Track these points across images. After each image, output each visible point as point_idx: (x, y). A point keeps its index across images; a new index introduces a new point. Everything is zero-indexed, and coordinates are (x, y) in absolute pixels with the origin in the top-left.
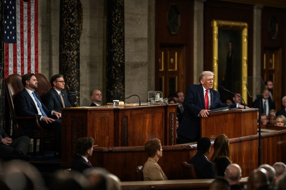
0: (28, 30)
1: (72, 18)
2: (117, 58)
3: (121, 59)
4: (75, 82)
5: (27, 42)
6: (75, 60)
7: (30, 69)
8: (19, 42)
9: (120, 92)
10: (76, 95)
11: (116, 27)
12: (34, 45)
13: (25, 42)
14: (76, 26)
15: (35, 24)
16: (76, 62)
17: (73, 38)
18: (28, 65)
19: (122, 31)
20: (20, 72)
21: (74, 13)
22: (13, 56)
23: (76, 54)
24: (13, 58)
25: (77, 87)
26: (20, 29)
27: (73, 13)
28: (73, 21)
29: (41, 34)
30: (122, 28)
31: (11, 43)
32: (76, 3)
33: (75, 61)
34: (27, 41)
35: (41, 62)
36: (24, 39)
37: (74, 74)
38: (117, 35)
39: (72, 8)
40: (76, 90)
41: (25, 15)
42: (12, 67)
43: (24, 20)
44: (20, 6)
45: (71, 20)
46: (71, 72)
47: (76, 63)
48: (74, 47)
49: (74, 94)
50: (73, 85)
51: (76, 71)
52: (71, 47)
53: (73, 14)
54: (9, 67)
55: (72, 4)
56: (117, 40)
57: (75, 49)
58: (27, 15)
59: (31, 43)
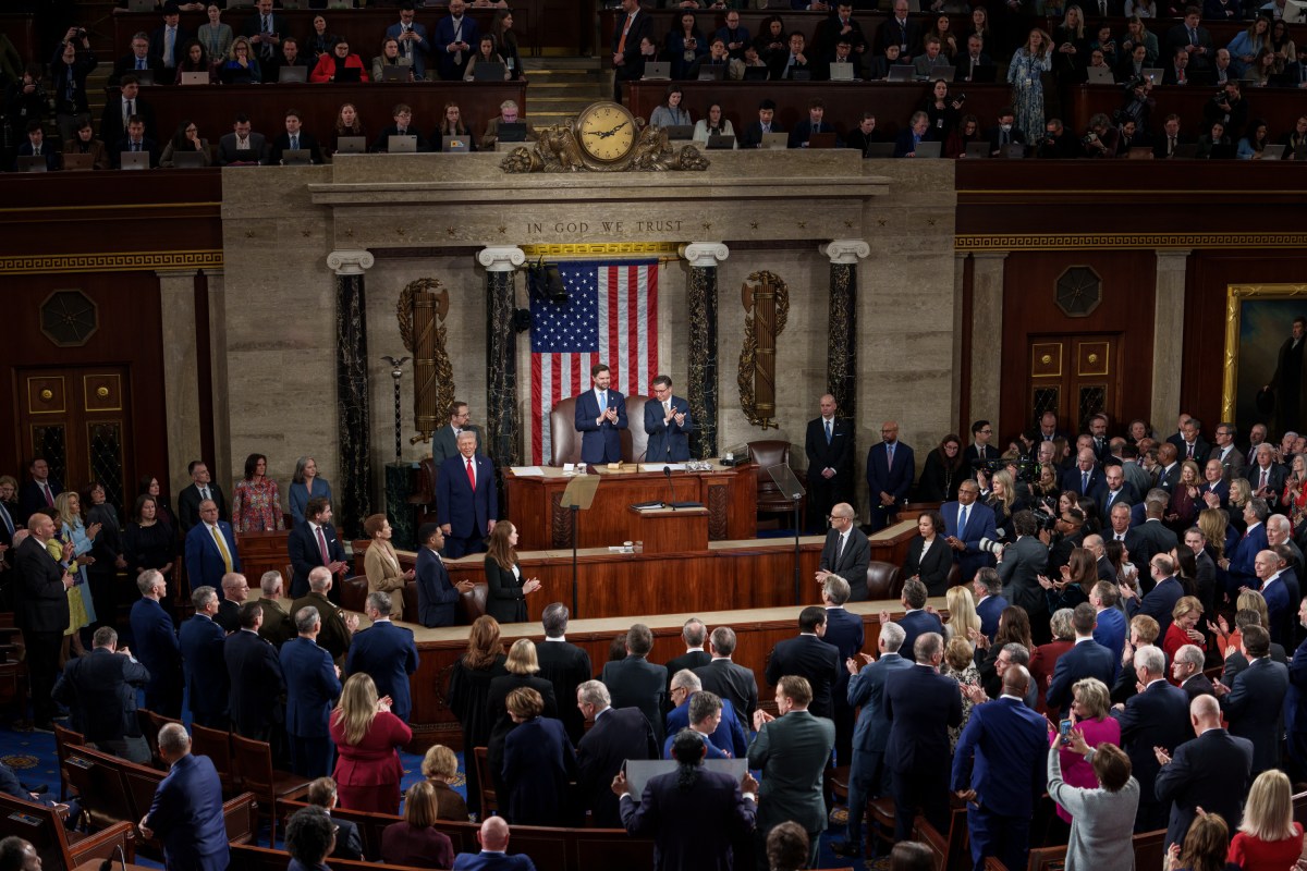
0: (629, 332)
1: (695, 316)
2: (834, 370)
3: (840, 371)
4: (698, 410)
5: (628, 349)
6: (700, 377)
7: (635, 387)
8: (604, 350)
11: (833, 322)
12: (647, 351)
13: (621, 349)
14: (702, 328)
15: (648, 323)
17: (695, 345)
18: (629, 379)
19: (843, 327)
23: (700, 369)
26: (608, 332)
27: (696, 308)
28: (697, 320)
29: (670, 334)
31: (584, 352)
32: (702, 294)
33: (699, 380)
34: (628, 347)
36: (619, 344)
37: (698, 399)
38: (835, 334)
39: (696, 301)
41: (620, 310)
43: (619, 318)
44: (609, 298)
45: (694, 318)
46: (694, 394)
47: (700, 382)
48: (697, 359)
52: (694, 358)
53: (697, 310)
55: (695, 296)
57: (699, 362)
58: (627, 311)
59: (639, 350)
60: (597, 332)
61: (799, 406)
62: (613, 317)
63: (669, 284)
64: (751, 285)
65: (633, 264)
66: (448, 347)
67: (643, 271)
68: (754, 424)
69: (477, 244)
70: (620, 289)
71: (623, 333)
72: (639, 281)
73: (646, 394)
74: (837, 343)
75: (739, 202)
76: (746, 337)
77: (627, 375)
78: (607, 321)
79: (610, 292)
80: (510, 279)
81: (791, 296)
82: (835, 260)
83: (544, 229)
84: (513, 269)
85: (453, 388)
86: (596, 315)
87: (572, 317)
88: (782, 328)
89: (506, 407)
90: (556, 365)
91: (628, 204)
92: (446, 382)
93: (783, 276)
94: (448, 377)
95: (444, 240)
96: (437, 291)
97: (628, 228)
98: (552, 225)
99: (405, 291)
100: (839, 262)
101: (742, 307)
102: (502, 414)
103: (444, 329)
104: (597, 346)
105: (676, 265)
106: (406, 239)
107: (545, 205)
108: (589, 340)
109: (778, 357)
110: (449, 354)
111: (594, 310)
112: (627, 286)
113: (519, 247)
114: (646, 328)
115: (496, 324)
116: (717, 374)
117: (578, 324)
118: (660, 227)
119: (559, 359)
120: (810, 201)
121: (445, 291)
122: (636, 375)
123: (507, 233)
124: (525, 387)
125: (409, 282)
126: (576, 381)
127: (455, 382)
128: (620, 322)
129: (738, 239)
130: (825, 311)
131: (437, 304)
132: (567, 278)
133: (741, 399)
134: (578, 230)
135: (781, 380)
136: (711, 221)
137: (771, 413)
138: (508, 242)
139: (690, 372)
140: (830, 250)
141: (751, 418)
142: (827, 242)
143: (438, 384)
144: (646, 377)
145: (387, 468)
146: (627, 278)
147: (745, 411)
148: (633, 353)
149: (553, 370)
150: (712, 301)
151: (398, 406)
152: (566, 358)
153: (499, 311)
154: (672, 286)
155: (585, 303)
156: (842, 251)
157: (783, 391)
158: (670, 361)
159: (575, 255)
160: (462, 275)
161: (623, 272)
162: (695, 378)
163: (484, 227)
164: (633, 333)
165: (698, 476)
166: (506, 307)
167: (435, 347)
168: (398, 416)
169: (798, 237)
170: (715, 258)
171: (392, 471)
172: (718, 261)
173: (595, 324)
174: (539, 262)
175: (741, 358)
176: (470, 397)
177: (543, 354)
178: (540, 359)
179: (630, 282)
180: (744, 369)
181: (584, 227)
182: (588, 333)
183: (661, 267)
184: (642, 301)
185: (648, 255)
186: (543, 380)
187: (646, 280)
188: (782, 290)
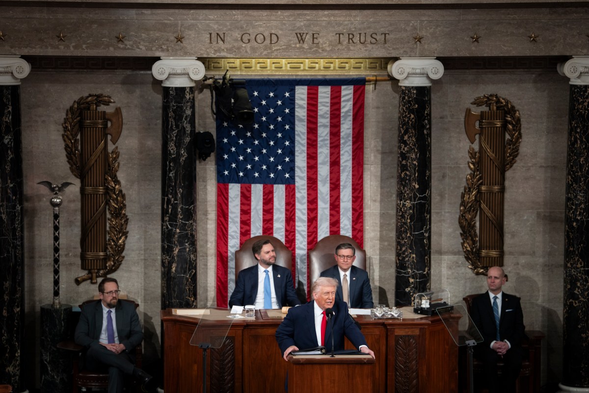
0: (330, 162)
1: (404, 144)
2: (571, 212)
3: (578, 213)
4: (406, 253)
5: (329, 182)
6: (408, 216)
7: (337, 226)
8: (301, 183)
9: (576, 273)
10: (409, 277)
11: (571, 154)
12: (351, 185)
13: (320, 181)
14: (412, 158)
15: (353, 152)
16: (410, 219)
17: (404, 178)
18: (330, 218)
19: (582, 161)
20: (304, 231)
21: (407, 136)
22: (286, 206)
23: (409, 206)
24: (284, 207)
25: (411, 263)
26: (306, 162)
27: (405, 135)
28: (406, 149)
29: (380, 166)
30: (582, 157)
31: (278, 184)
32: (413, 119)
33: (407, 219)
34: (328, 179)
35: (380, 213)
36: (319, 176)
37: (406, 241)
38: (573, 169)
39: (405, 127)
40: (409, 267)
41: (320, 137)
42: (282, 222)
43: (319, 145)
44: (308, 123)
45: (403, 147)
46: (401, 235)
47: (409, 221)
48: (405, 194)
49: (405, 273)
50: (404, 258)
51: (408, 235)
52: (402, 193)
53: (406, 138)
54: (274, 222)
55: (404, 120)
56: (572, 178)
57: (408, 197)
58: (328, 137)
59: (342, 183)
60: (293, 161)
61: (533, 254)
62: (312, 144)
63: (378, 108)
64: (476, 111)
65: (336, 84)
66: (120, 176)
67: (347, 93)
68: (478, 274)
69: (149, 54)
70: (320, 113)
71: (324, 163)
72: (343, 104)
73: (349, 234)
74: (576, 180)
75: (457, 11)
76: (469, 172)
77: (327, 212)
78: (305, 149)
79: (309, 116)
80: (188, 97)
81: (524, 125)
82: (575, 82)
83: (227, 39)
84: (193, 85)
85: (127, 221)
86: (293, 142)
87: (265, 143)
88: (512, 163)
89: (181, 243)
90: (246, 198)
91: (326, 12)
92: (118, 214)
93: (515, 102)
94: (121, 208)
95: (111, 49)
96: (109, 109)
97: (326, 40)
98: (237, 34)
99: (71, 108)
100: (579, 82)
101: (464, 136)
102: (176, 251)
103: (116, 152)
104: (293, 177)
105: (388, 86)
106: (68, 47)
107: (228, 12)
108: (284, 171)
109: (507, 195)
110: (123, 182)
111: (291, 135)
112: (328, 109)
113: (199, 59)
114: (351, 157)
115: (172, 147)
116: (430, 213)
117: (272, 151)
118: (363, 40)
119: (250, 191)
120: (544, 10)
121: (118, 111)
122: (338, 212)
123: (185, 43)
124: (209, 222)
125: (76, 98)
126: (268, 217)
127: (129, 215)
128: (319, 150)
129: (455, 55)
130: (563, 142)
131: (109, 124)
132: (260, 98)
133: (463, 244)
134: (268, 41)
135: (510, 223)
136: (423, 33)
137: (499, 262)
138: (186, 54)
139: (399, 209)
140: (568, 69)
141: (475, 267)
142: (565, 59)
143: (108, 216)
144: (350, 214)
145: (42, 309)
146: (328, 100)
147: (467, 258)
148: (335, 186)
149: (241, 204)
150: (424, 127)
151: (56, 239)
152: (257, 190)
153: (175, 133)
154: (381, 111)
155: (279, 127)
156: (582, 70)
157: (513, 236)
158: (378, 198)
159: (269, 73)
160: (138, 92)
161: (324, 93)
162: (403, 216)
163: (157, 35)
164: (335, 164)
165: (383, 324)
166: (184, 128)
167: (106, 173)
168: (56, 250)
169: (528, 53)
170: (428, 77)
171: (48, 313)
172: (432, 81)
173: (291, 152)
174: (224, 78)
175: (463, 196)
176: (146, 232)
177: (231, 186)
178: (227, 190)
179: (332, 105)
180: (468, 209)
181: (274, 38)
182: (283, 163)
183: (369, 88)
184: (346, 127)
185: (354, 74)
186: (230, 215)
187: (351, 103)
188: (513, 117)
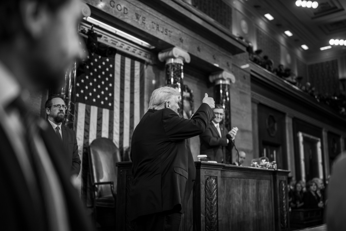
0: (130, 101)
5: (129, 113)
8: (117, 110)
13: (125, 111)
15: (140, 98)
18: (129, 134)
24: (108, 124)
26: (119, 98)
31: (105, 108)
36: (125, 108)
41: (126, 86)
43: (125, 90)
44: (120, 76)
58: (129, 87)
59: (135, 114)
60: (113, 96)
62: (122, 89)
63: (147, 78)
65: (134, 59)
67: (137, 65)
70: (126, 72)
71: (127, 101)
72: (136, 71)
78: (119, 91)
79: (121, 73)
86: (113, 85)
90: (88, 114)
97: (148, 23)
104: (113, 106)
105: (151, 69)
111: (112, 81)
112: (129, 71)
113: (88, 5)
114: (139, 101)
118: (162, 31)
119: (90, 110)
126: (99, 128)
128: (125, 94)
134: (123, 11)
136: (183, 38)
146: (130, 66)
148: (132, 116)
152: (94, 110)
155: (107, 74)
156: (227, 76)
161: (128, 62)
170: (184, 61)
173: (112, 91)
177: (80, 104)
178: (77, 106)
179: (131, 69)
181: (126, 11)
182: (108, 96)
183: (145, 66)
184: (137, 84)
185: (139, 57)
186: (78, 124)
187: (139, 71)
